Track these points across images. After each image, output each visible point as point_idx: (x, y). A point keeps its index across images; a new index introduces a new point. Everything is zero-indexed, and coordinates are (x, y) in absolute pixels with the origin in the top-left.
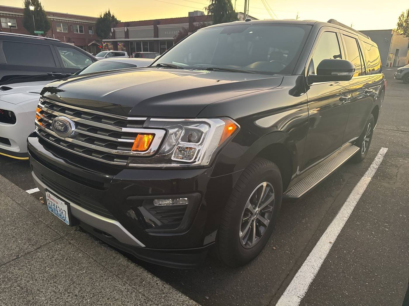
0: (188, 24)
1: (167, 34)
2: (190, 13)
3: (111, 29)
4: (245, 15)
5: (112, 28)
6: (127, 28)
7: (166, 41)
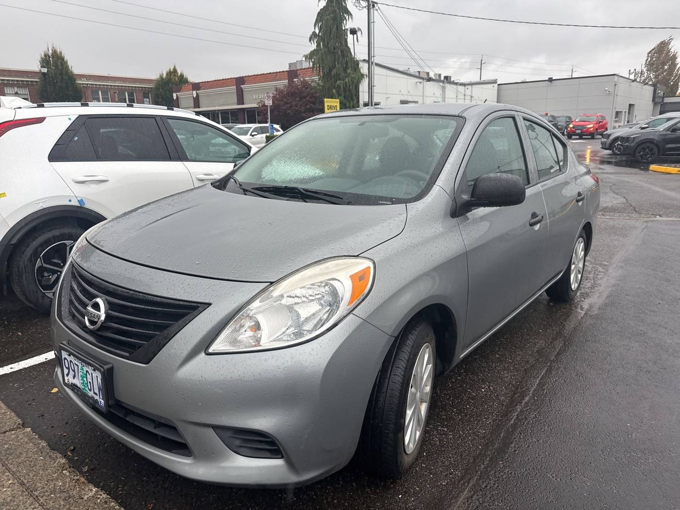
0: (287, 81)
1: (256, 98)
2: (290, 65)
3: (172, 94)
4: (371, 63)
5: (174, 92)
6: (197, 93)
7: (256, 109)
